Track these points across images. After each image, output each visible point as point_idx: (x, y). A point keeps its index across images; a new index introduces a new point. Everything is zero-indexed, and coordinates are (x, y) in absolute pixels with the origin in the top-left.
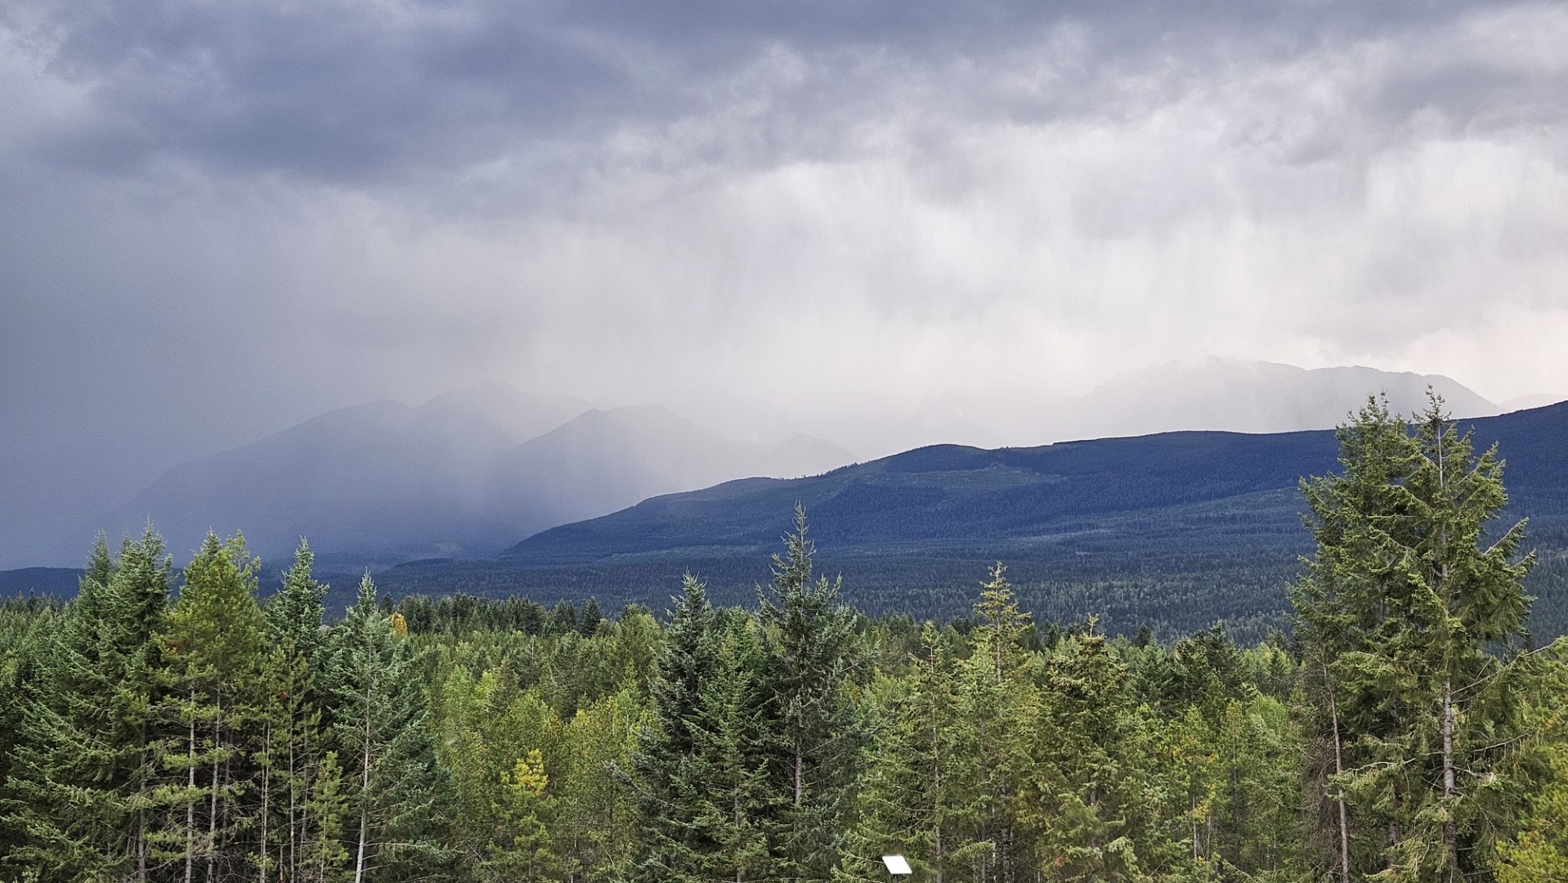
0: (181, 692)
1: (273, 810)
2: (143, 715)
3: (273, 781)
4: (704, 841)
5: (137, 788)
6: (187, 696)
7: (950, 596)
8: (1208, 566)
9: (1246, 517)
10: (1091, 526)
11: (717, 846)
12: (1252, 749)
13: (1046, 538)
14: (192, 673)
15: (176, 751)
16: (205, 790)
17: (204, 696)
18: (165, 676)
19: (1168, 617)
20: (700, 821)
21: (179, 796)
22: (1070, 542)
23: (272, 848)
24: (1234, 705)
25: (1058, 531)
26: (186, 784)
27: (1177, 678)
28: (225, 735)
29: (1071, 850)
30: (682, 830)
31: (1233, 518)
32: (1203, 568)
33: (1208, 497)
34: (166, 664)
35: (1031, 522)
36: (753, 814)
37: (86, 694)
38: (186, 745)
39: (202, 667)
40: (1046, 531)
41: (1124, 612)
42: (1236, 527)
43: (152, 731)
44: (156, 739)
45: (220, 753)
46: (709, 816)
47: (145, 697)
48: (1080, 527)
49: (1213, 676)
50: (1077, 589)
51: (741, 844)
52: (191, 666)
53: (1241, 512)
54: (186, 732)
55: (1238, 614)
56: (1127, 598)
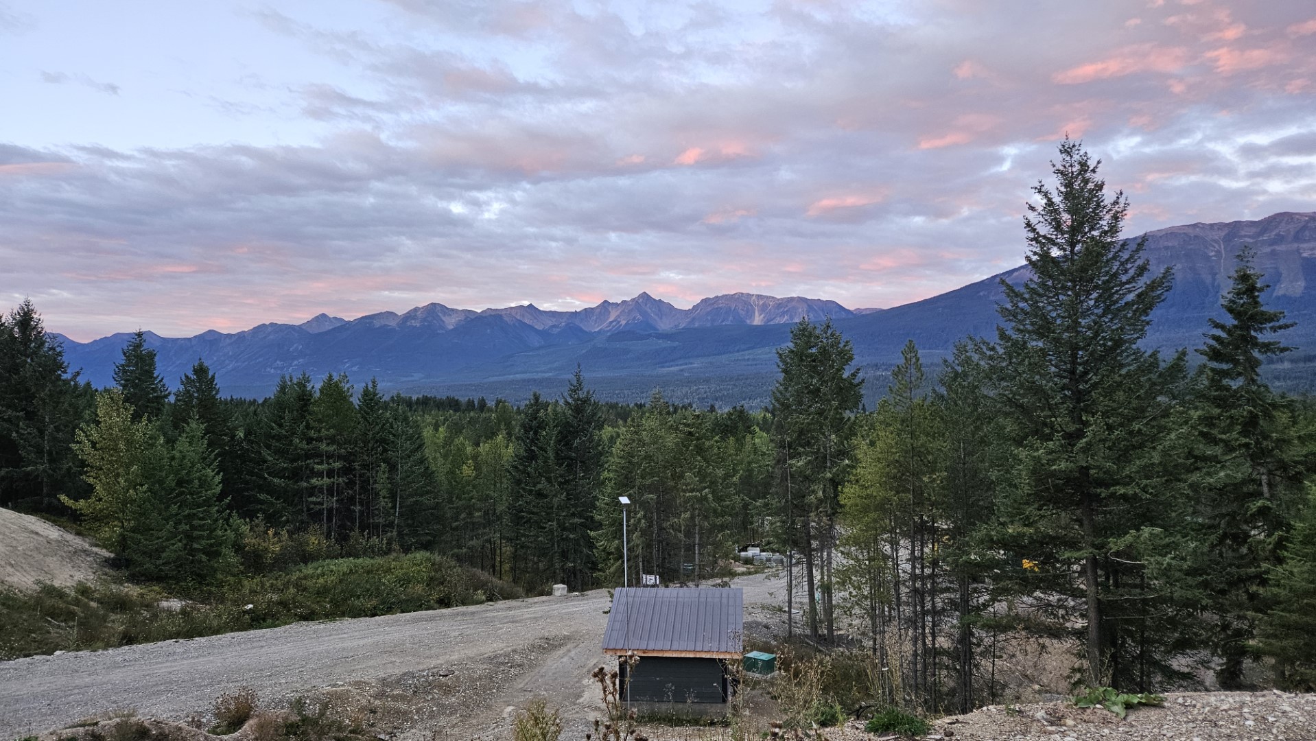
0: (319, 439)
1: (361, 487)
2: (303, 449)
3: (361, 476)
4: (540, 495)
5: (302, 480)
6: (322, 441)
7: (633, 393)
8: (738, 379)
9: (754, 359)
10: (691, 364)
11: (546, 496)
12: (755, 453)
13: (672, 369)
14: (324, 433)
15: (318, 464)
16: (332, 480)
17: (329, 441)
18: (312, 433)
19: (721, 400)
20: (539, 486)
21: (320, 483)
22: (682, 370)
23: (361, 504)
24: (749, 436)
25: (677, 365)
26: (323, 477)
27: (727, 426)
28: (340, 457)
29: (687, 495)
30: (531, 491)
31: (748, 359)
32: (736, 380)
33: (738, 351)
34: (312, 428)
35: (666, 362)
36: (560, 484)
37: (278, 441)
38: (322, 461)
39: (328, 430)
40: (672, 366)
41: (704, 399)
42: (750, 363)
43: (308, 456)
44: (310, 459)
45: (337, 465)
46: (543, 485)
47: (304, 442)
48: (686, 364)
49: (740, 425)
50: (685, 390)
51: (555, 496)
52: (323, 430)
53: (751, 357)
54: (323, 456)
55: (750, 399)
56: (705, 392)
